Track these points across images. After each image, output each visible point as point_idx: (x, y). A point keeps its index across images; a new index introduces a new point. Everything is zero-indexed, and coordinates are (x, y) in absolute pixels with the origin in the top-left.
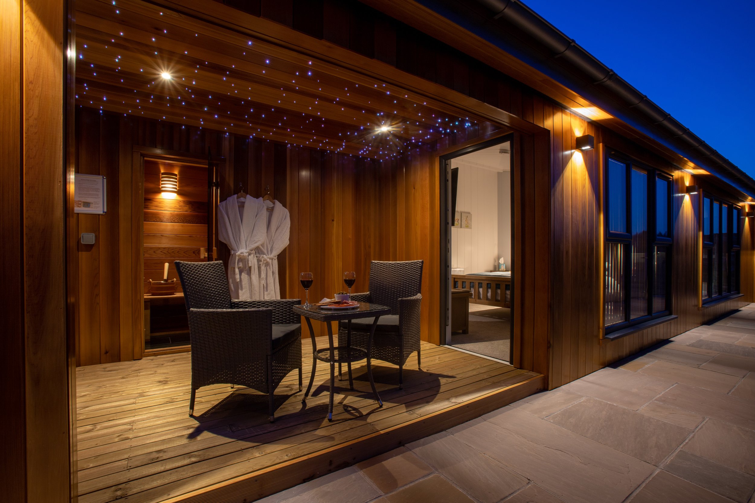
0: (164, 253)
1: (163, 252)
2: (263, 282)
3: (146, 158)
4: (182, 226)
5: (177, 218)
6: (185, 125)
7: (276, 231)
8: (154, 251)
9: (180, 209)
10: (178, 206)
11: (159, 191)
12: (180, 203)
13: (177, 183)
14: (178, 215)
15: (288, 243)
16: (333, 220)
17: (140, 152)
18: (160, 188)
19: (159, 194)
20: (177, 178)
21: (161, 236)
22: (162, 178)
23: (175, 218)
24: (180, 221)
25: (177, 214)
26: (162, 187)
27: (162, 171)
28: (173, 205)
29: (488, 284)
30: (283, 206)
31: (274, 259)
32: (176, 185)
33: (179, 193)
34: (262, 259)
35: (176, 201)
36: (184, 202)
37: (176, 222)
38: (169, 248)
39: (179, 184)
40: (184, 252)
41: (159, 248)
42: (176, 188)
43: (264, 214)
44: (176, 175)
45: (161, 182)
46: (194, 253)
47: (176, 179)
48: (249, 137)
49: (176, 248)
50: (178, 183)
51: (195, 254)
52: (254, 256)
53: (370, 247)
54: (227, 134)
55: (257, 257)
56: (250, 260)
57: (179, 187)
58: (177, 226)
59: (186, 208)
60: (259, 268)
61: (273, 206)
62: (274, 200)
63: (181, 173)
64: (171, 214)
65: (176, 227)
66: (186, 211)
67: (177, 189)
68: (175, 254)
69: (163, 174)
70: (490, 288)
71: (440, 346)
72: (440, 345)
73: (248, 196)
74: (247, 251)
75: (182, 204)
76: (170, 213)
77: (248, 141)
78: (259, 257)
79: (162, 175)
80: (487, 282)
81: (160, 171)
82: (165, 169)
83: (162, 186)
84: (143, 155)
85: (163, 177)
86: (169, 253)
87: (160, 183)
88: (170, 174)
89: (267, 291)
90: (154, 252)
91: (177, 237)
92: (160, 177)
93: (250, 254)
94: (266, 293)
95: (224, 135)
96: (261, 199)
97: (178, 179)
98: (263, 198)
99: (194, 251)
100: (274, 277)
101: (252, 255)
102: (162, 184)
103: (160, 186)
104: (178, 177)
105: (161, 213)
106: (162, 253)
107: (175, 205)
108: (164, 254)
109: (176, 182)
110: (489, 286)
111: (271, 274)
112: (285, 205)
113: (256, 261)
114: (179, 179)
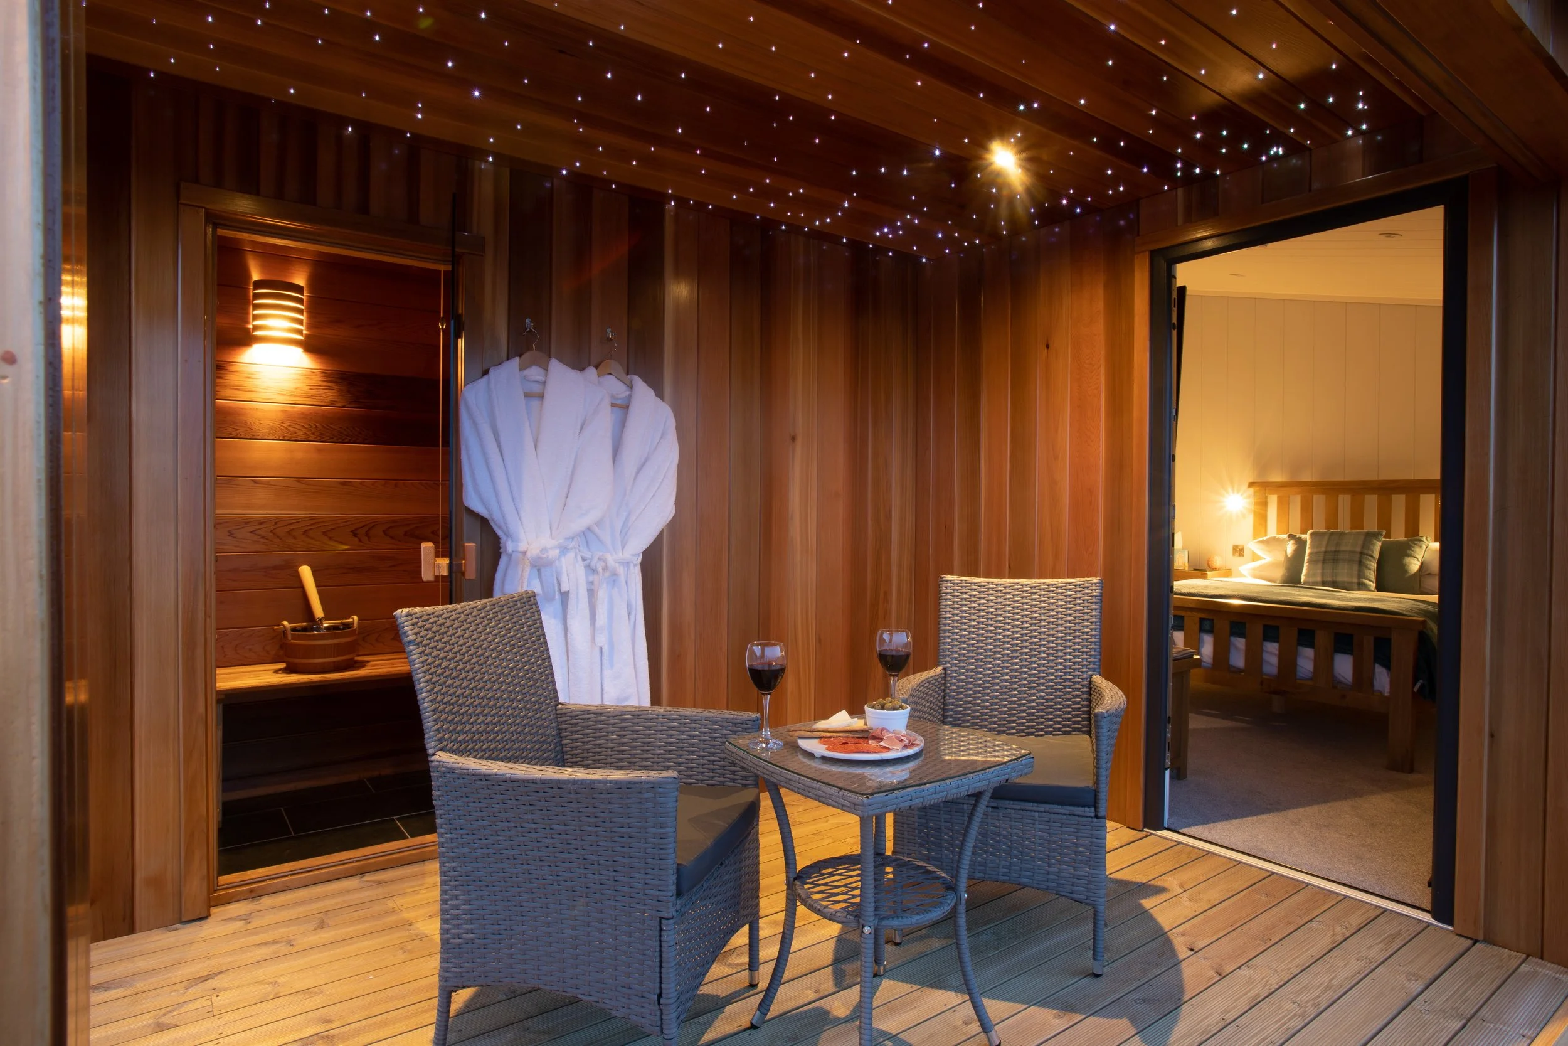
0: (263, 537)
1: (257, 532)
2: (602, 640)
3: (221, 232)
4: (319, 450)
5: (303, 426)
6: (355, 123)
7: (638, 473)
8: (229, 531)
9: (311, 397)
10: (306, 389)
11: (246, 339)
12: (311, 379)
13: (302, 314)
14: (304, 416)
15: (674, 512)
16: (793, 439)
17: (206, 209)
18: (247, 331)
19: (244, 349)
20: (302, 300)
21: (252, 484)
22: (254, 300)
23: (296, 426)
24: (313, 434)
25: (303, 413)
26: (256, 328)
27: (256, 276)
28: (289, 385)
29: (1202, 620)
30: (656, 395)
31: (632, 565)
32: (300, 322)
33: (310, 346)
34: (598, 565)
35: (300, 372)
36: (325, 374)
37: (299, 438)
38: (276, 522)
39: (309, 318)
40: (324, 533)
41: (247, 522)
42: (300, 332)
43: (605, 419)
44: (300, 289)
45: (254, 310)
46: (355, 535)
47: (300, 301)
48: (555, 171)
49: (299, 521)
50: (305, 313)
51: (356, 539)
52: (576, 556)
53: (888, 517)
54: (491, 159)
55: (584, 559)
56: (564, 570)
57: (309, 327)
58: (302, 451)
59: (330, 395)
60: (591, 593)
61: (628, 393)
62: (629, 377)
63: (315, 282)
64: (282, 411)
65: (299, 455)
66: (332, 404)
67: (304, 332)
68: (295, 538)
69: (258, 284)
70: (1210, 631)
71: (1142, 831)
72: (1144, 827)
73: (555, 365)
74: (553, 543)
75: (317, 380)
76: (282, 409)
77: (552, 184)
78: (591, 559)
79: (254, 289)
80: (1203, 616)
81: (247, 276)
82: (263, 268)
83: (256, 323)
84: (215, 220)
85: (257, 296)
86: (278, 537)
87: (248, 313)
88: (280, 286)
89: (612, 666)
90: (230, 534)
91: (304, 486)
92: (249, 296)
93: (564, 550)
94: (607, 673)
95: (477, 162)
96: (591, 372)
97: (305, 302)
98: (596, 367)
99: (356, 529)
100: (632, 619)
101: (571, 555)
102: (256, 317)
103: (248, 323)
104: (304, 297)
105: (253, 409)
106: (256, 538)
107: (298, 385)
108: (262, 540)
109: (300, 311)
110: (1207, 626)
111: (625, 612)
112: (660, 394)
113: (581, 571)
114: (307, 301)
